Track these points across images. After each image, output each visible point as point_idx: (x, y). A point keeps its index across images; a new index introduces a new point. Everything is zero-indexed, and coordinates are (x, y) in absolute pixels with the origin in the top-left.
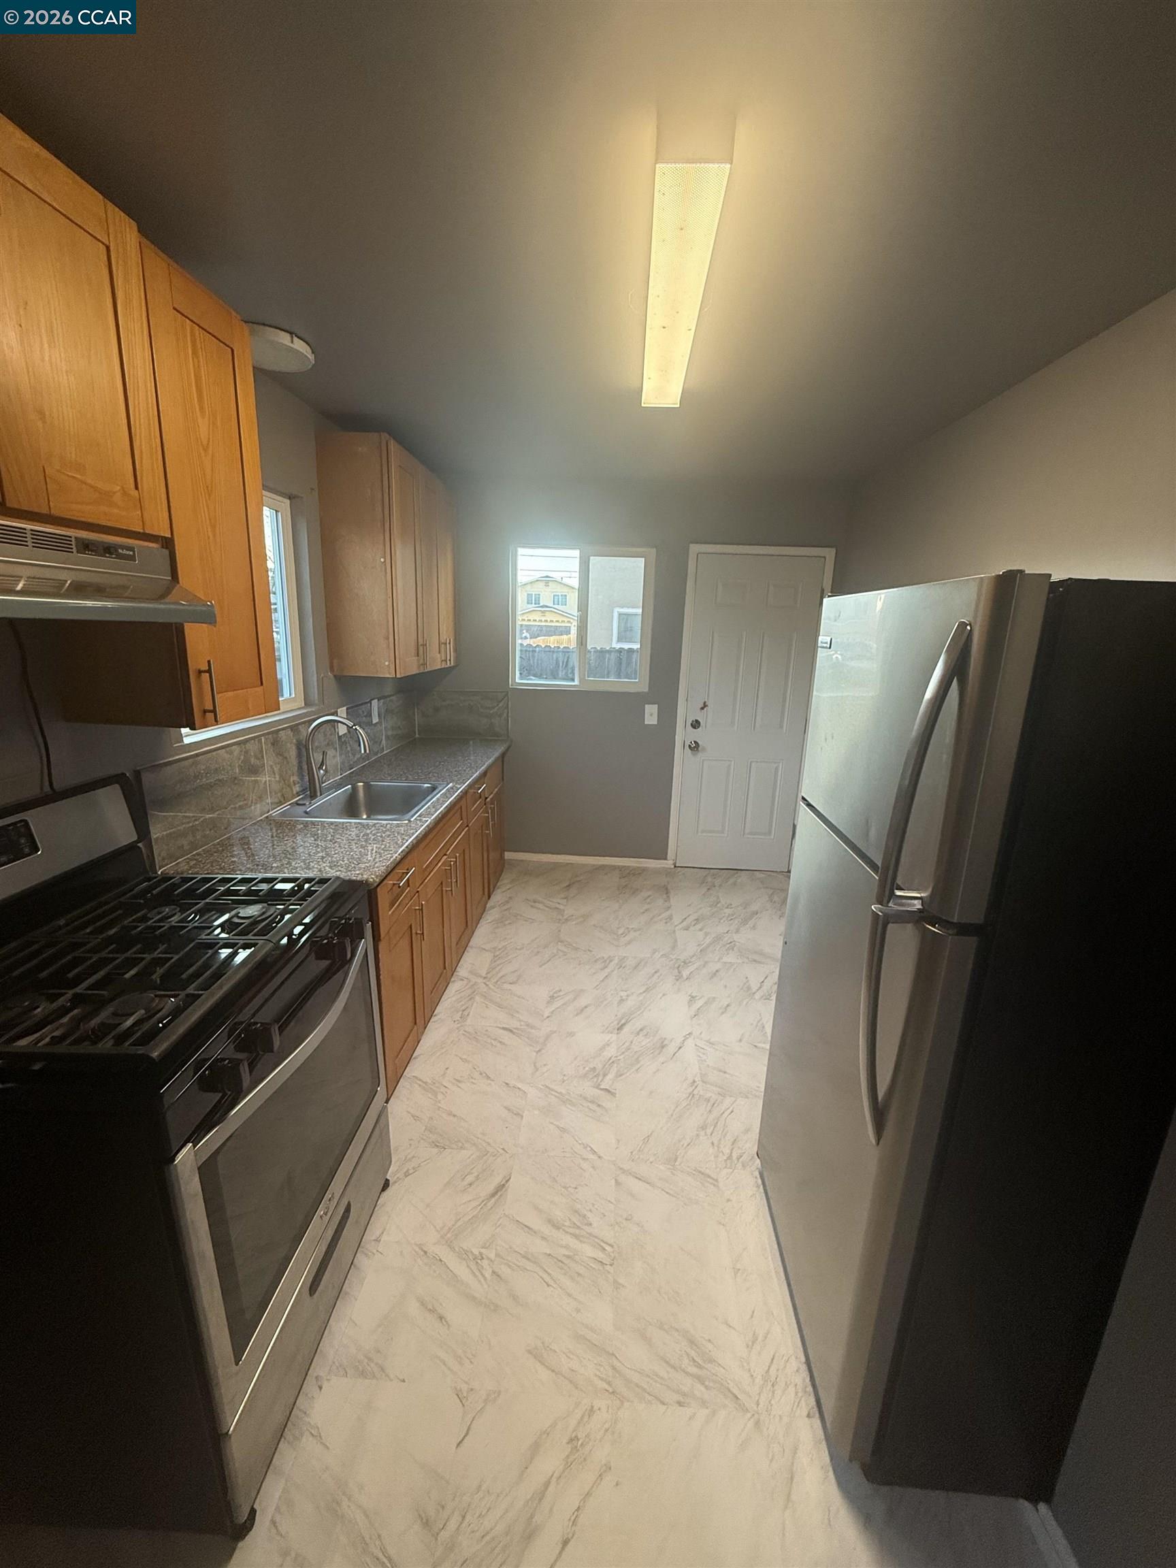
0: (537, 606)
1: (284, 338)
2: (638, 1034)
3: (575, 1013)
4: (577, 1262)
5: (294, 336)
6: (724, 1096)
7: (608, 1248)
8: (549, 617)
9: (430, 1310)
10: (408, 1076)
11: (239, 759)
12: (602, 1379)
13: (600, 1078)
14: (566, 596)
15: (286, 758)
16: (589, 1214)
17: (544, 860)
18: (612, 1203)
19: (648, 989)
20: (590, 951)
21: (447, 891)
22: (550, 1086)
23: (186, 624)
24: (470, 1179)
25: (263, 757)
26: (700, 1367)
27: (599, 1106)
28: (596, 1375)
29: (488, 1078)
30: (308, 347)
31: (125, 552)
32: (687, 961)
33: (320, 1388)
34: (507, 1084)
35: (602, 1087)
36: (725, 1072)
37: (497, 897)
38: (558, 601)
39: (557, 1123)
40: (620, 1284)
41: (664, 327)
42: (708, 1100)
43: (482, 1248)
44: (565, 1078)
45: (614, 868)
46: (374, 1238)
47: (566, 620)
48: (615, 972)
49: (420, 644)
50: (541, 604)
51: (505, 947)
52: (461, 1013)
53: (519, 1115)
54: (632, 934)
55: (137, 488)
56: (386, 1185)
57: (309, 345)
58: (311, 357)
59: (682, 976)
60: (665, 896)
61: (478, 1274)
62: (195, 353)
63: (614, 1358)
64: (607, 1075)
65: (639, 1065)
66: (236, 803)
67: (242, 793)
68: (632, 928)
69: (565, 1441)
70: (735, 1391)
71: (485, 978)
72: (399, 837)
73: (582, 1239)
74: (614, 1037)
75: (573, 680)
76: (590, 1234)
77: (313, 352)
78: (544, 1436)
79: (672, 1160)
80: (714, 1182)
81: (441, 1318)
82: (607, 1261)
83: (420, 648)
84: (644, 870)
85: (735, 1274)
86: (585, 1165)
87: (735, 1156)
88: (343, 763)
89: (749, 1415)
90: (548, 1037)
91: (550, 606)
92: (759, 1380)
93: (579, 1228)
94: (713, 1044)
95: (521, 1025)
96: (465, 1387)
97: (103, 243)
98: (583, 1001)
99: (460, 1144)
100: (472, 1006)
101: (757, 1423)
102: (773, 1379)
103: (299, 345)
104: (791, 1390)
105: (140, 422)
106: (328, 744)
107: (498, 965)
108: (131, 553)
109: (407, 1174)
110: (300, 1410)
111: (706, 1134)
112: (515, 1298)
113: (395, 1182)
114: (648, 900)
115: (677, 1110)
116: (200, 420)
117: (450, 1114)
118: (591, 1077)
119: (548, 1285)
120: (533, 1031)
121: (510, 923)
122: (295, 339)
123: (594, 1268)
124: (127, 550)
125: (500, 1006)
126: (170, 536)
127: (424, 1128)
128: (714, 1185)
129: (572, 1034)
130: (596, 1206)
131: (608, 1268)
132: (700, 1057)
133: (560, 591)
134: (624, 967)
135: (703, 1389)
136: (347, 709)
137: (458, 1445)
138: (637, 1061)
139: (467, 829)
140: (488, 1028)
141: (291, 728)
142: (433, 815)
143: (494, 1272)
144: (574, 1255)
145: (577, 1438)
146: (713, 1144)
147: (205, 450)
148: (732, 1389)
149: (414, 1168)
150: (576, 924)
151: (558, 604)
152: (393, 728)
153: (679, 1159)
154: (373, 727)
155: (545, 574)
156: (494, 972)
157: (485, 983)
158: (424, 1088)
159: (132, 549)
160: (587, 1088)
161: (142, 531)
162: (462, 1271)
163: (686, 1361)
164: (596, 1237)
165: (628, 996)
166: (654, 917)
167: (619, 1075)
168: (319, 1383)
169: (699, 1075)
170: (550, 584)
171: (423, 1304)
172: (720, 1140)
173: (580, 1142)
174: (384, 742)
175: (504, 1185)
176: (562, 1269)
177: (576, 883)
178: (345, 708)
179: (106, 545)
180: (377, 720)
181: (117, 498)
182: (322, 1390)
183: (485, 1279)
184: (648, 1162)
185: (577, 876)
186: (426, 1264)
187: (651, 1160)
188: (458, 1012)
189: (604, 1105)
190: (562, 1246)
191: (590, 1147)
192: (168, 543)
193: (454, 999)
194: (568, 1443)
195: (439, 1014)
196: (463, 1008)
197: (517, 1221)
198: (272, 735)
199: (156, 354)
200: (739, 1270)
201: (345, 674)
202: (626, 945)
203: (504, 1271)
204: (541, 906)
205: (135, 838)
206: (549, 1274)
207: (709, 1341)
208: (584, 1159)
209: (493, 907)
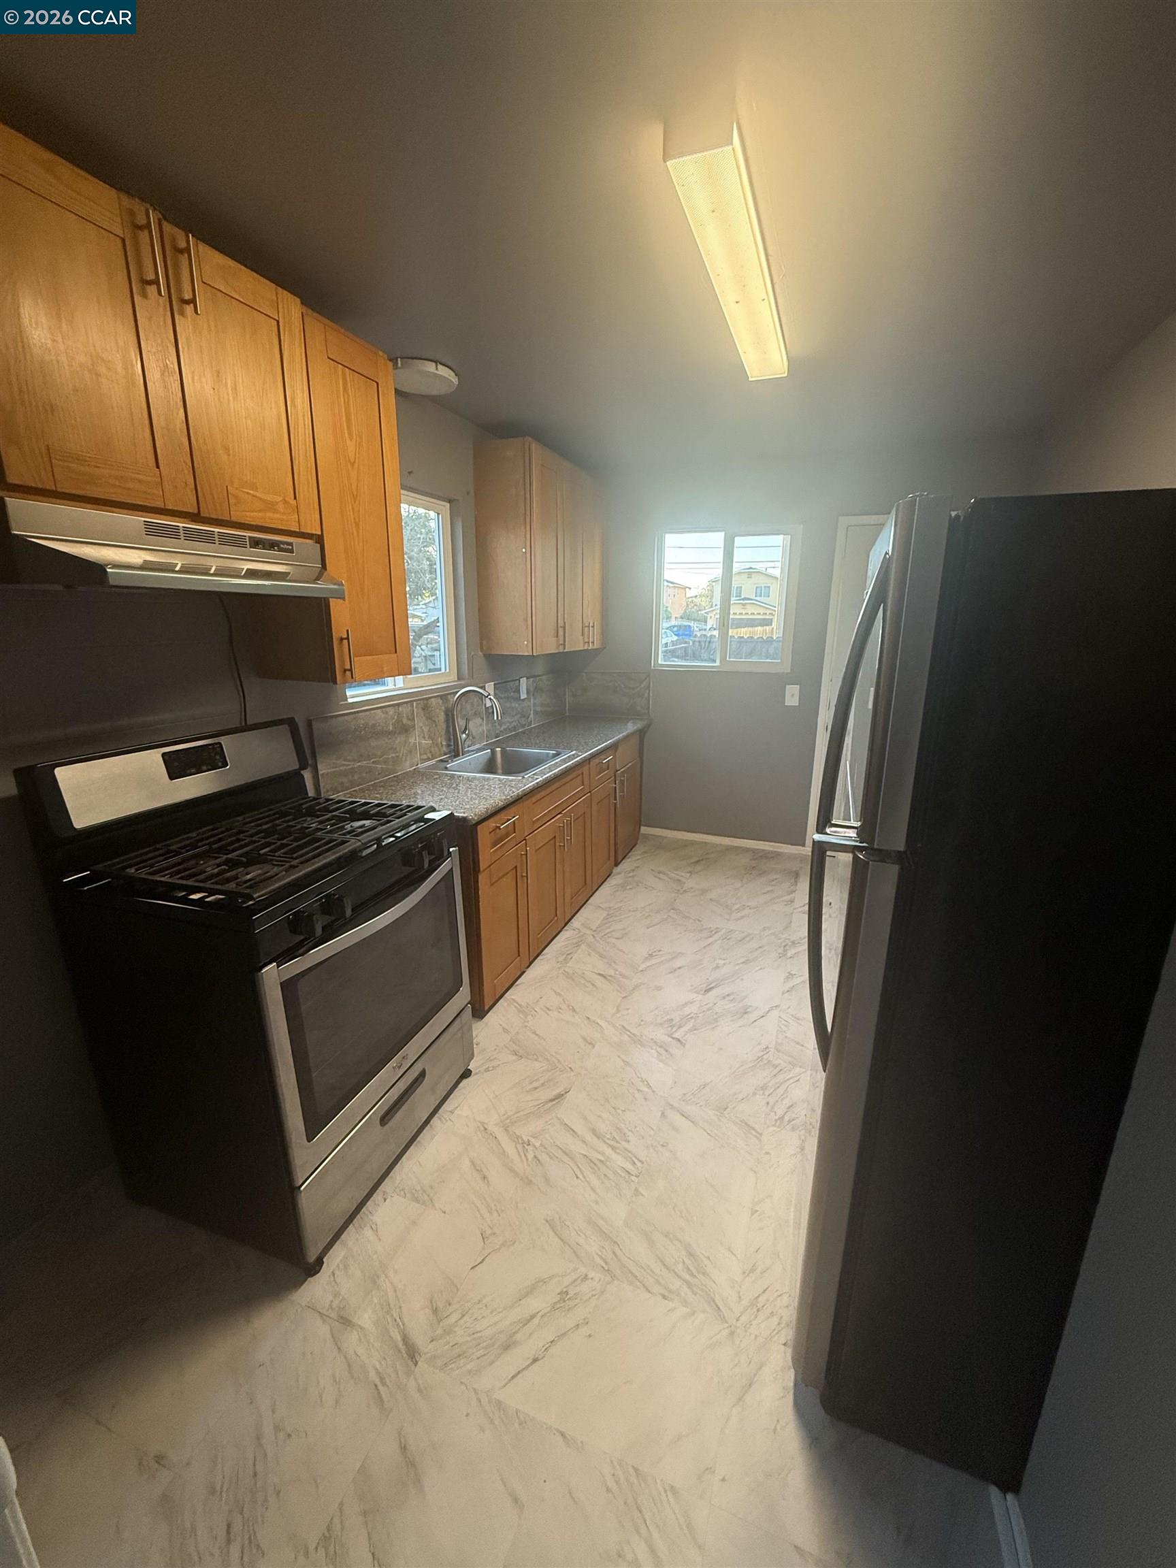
0: (738, 598)
1: (430, 367)
2: (724, 998)
3: (669, 971)
4: (607, 1167)
5: (438, 364)
6: (794, 1066)
7: (639, 1164)
8: (750, 609)
9: (477, 1170)
10: (508, 998)
11: (394, 718)
12: (601, 1258)
13: (675, 1029)
14: (769, 587)
15: (435, 721)
16: (629, 1134)
17: (680, 837)
18: (653, 1129)
19: (747, 960)
20: (699, 921)
21: (560, 846)
22: (626, 1027)
23: (331, 600)
24: (535, 1084)
25: (414, 718)
26: (692, 1275)
27: (667, 1051)
28: (597, 1254)
29: (574, 1010)
30: (450, 371)
31: (286, 546)
32: (796, 942)
33: (385, 1200)
34: (588, 1018)
35: (674, 1036)
36: (803, 1046)
37: (626, 865)
38: (761, 593)
39: (624, 1058)
40: (640, 1193)
41: (737, 302)
42: (776, 1066)
43: (532, 1136)
44: (642, 1023)
45: (747, 850)
46: (450, 1110)
47: (768, 612)
48: (719, 942)
49: (559, 625)
50: (743, 597)
51: (620, 908)
52: (565, 956)
53: (592, 1045)
54: (746, 912)
55: (295, 498)
56: (467, 1074)
57: (450, 368)
58: (455, 380)
59: (786, 954)
60: (793, 880)
61: (523, 1155)
62: (345, 389)
63: (617, 1246)
64: (682, 1027)
65: (715, 1025)
66: (389, 755)
67: (395, 746)
68: (748, 906)
69: (558, 1291)
70: (720, 1305)
71: (595, 931)
72: (508, 789)
73: (618, 1151)
74: (700, 997)
75: (714, 661)
76: (626, 1149)
77: (456, 375)
78: (541, 1283)
79: (722, 1109)
80: (758, 1135)
81: (484, 1178)
82: (634, 1172)
83: (560, 630)
84: (778, 854)
85: (752, 1214)
86: (637, 1095)
87: (787, 1118)
88: (489, 731)
89: (727, 1325)
90: (636, 987)
91: (752, 598)
92: (745, 1302)
93: (617, 1142)
94: (798, 1019)
95: (615, 974)
96: (489, 1232)
97: (275, 319)
98: (678, 963)
99: (535, 1057)
100: (576, 952)
101: (732, 1334)
102: (760, 1305)
103: (443, 371)
104: (775, 1320)
105: (299, 447)
106: (475, 714)
107: (610, 922)
108: (290, 547)
109: (487, 1070)
110: (368, 1210)
111: (764, 1094)
112: (547, 1180)
113: (476, 1074)
114: (773, 883)
115: (741, 1069)
116: (348, 442)
117: (534, 1033)
118: (666, 1026)
119: (577, 1177)
120: (624, 980)
121: (630, 889)
122: (440, 367)
123: (621, 1176)
124: (287, 545)
125: (601, 956)
126: (320, 533)
127: (509, 1039)
128: (758, 1138)
129: (659, 988)
130: (638, 1129)
131: (633, 1178)
132: (780, 1027)
133: (762, 581)
134: (729, 939)
135: (689, 1293)
136: (495, 684)
137: (472, 1268)
138: (716, 1020)
139: (589, 794)
140: (586, 972)
141: (441, 697)
142: (545, 775)
143: (535, 1157)
144: (607, 1161)
145: (567, 1293)
146: (768, 1103)
147: (353, 464)
148: (717, 1301)
149: (493, 1067)
150: (692, 896)
151: (761, 596)
152: (542, 705)
153: (728, 1109)
154: (520, 702)
155: (748, 566)
156: (604, 927)
157: (593, 935)
158: (519, 1011)
159: (291, 544)
160: (660, 1034)
161: (298, 530)
162: (510, 1149)
163: (680, 1266)
164: (630, 1152)
165: (724, 964)
166: (774, 898)
167: (694, 1029)
168: (385, 1196)
169: (774, 1043)
170: (753, 576)
171: (473, 1164)
172: (777, 1101)
173: (639, 1076)
174: (532, 716)
175: (562, 1095)
176: (593, 1169)
177: (705, 860)
178: (493, 683)
179: (271, 542)
180: (526, 696)
181: (281, 507)
182: (386, 1202)
183: (527, 1160)
184: (698, 1105)
185: (707, 854)
186: (484, 1137)
187: (701, 1103)
188: (563, 955)
189: (670, 1050)
190: (598, 1152)
191: (647, 1082)
192: (320, 540)
193: (563, 944)
194: (559, 1294)
195: (547, 953)
196: (568, 952)
197: (566, 1124)
198: (422, 701)
199: (314, 394)
200: (757, 1211)
201: (493, 653)
202: (737, 920)
203: (544, 1157)
204: (664, 877)
205: (297, 767)
206: (580, 1169)
207: (708, 1258)
208: (638, 1090)
209: (619, 873)
